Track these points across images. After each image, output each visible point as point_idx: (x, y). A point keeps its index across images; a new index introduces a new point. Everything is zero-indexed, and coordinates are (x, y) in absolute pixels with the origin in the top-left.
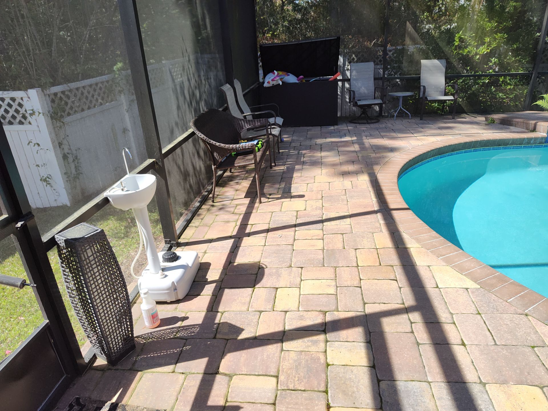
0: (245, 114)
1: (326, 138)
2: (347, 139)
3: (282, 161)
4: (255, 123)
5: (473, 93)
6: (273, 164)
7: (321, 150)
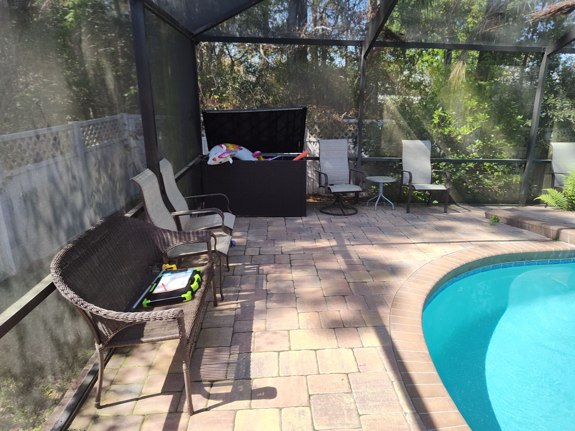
0: (177, 213)
1: (294, 240)
2: (323, 243)
3: (234, 289)
4: (189, 238)
5: (460, 178)
6: (218, 296)
7: (291, 265)
